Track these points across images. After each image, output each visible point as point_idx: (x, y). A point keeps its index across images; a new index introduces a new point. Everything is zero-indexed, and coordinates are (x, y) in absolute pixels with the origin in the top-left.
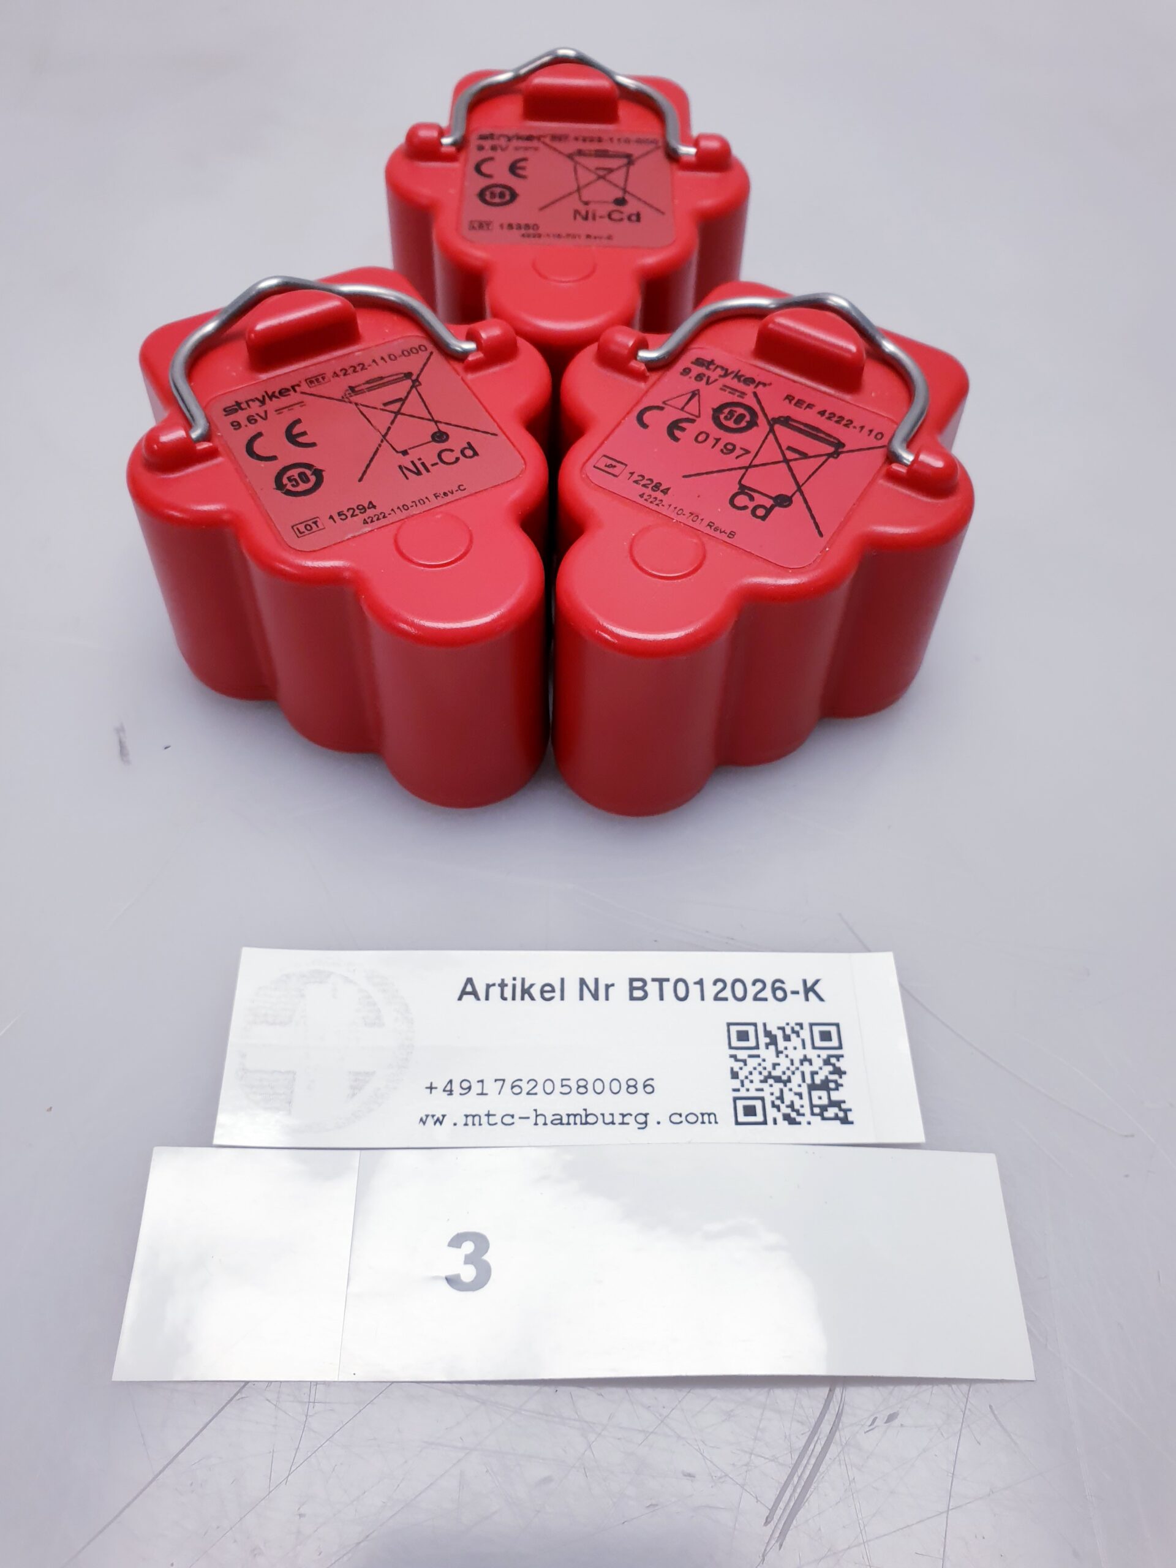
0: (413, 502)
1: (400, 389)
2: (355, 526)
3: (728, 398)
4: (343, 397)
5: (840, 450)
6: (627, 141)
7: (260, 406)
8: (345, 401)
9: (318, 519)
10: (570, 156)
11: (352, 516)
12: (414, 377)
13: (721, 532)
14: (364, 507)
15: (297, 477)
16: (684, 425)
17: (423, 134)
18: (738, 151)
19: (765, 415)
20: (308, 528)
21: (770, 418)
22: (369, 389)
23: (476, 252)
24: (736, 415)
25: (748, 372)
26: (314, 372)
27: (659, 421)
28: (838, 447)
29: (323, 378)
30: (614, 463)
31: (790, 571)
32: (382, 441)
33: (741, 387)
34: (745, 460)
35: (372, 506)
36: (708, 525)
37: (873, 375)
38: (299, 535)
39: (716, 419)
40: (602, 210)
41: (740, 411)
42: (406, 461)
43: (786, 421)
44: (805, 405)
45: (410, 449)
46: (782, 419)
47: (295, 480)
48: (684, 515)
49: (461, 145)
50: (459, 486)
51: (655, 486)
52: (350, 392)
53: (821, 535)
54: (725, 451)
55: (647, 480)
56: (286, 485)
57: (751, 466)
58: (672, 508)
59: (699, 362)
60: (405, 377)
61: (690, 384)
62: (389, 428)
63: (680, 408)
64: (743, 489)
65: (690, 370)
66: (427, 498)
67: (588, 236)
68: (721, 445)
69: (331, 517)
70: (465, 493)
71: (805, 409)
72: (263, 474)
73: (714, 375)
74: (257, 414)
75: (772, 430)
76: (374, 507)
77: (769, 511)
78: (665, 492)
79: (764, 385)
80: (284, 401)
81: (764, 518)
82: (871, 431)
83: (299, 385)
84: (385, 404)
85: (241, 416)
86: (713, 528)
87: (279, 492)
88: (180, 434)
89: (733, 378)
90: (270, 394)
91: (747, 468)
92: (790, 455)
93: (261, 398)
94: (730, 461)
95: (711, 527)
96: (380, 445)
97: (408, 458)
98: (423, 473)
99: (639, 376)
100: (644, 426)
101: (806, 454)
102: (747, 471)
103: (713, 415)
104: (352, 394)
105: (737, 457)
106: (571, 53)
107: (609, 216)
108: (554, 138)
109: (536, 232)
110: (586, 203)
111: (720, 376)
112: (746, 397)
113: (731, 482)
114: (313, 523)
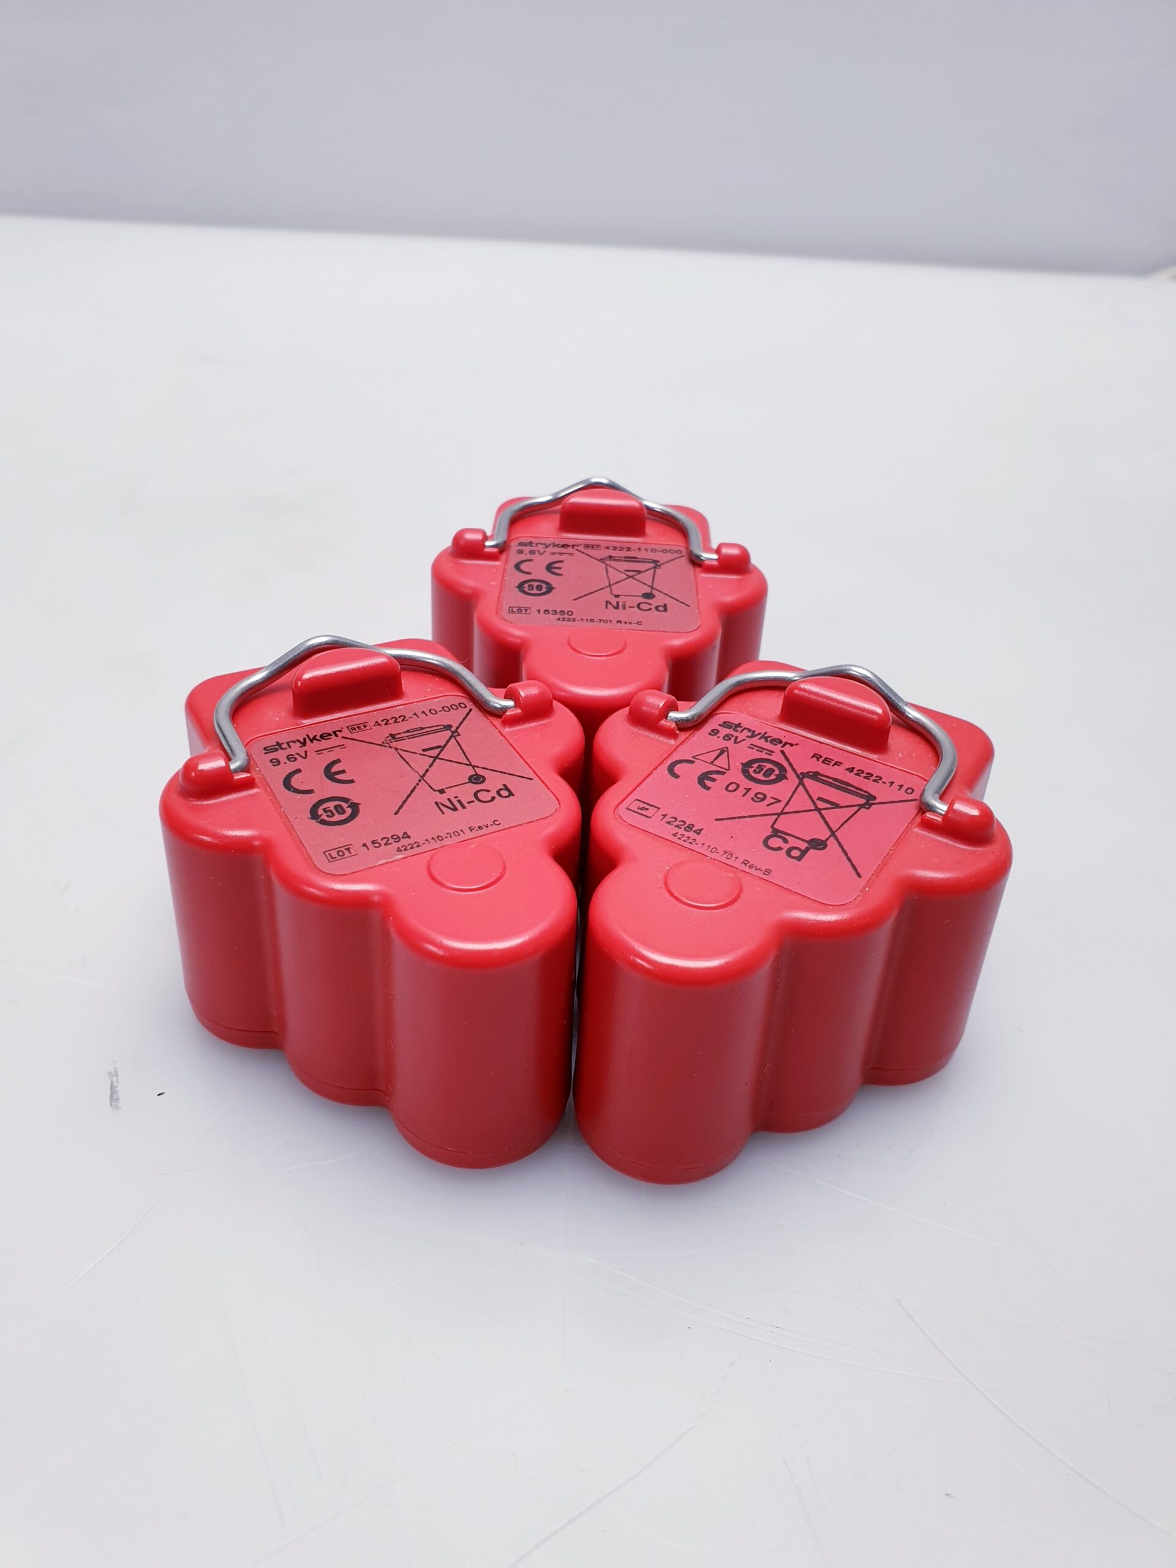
0: (447, 834)
1: (441, 738)
2: (390, 854)
3: (757, 754)
4: (383, 742)
5: (871, 802)
6: (654, 550)
7: (301, 747)
8: (385, 746)
9: (351, 846)
10: (602, 560)
11: (386, 844)
12: (453, 729)
13: (756, 869)
14: (398, 837)
15: (332, 809)
16: (714, 776)
17: (469, 536)
18: (755, 560)
19: (794, 770)
20: (341, 853)
21: (799, 773)
22: (409, 737)
23: (515, 630)
24: (765, 769)
25: (775, 734)
26: (356, 720)
27: (689, 773)
28: (870, 800)
29: (365, 726)
30: (646, 806)
31: (831, 907)
32: (420, 781)
33: (769, 746)
34: (777, 807)
35: (406, 836)
36: (743, 862)
37: (897, 739)
38: (331, 860)
39: (745, 772)
40: (631, 602)
41: (768, 765)
42: (443, 799)
43: (815, 776)
44: (833, 763)
45: (446, 788)
46: (811, 774)
47: (331, 811)
48: (718, 852)
49: (503, 548)
50: (494, 822)
51: (688, 827)
52: (390, 738)
53: (859, 876)
55: (680, 821)
56: (321, 815)
57: (782, 813)
58: (706, 846)
59: (726, 724)
60: (445, 728)
61: (719, 743)
62: (427, 770)
63: (710, 761)
64: (776, 833)
65: (718, 731)
66: (461, 830)
67: (619, 622)
68: (752, 794)
69: (364, 845)
70: (500, 827)
71: (833, 766)
72: (298, 807)
73: (742, 735)
74: (297, 754)
75: (801, 783)
76: (409, 837)
77: (804, 852)
78: (698, 832)
79: (791, 745)
80: (324, 744)
81: (799, 859)
82: (901, 786)
83: (340, 731)
84: (424, 750)
85: (281, 755)
86: (748, 865)
87: (314, 821)
88: (220, 763)
89: (760, 739)
90: (311, 737)
91: (779, 815)
92: (821, 805)
93: (302, 741)
94: (762, 807)
95: (746, 864)
96: (417, 784)
97: (445, 796)
98: (458, 808)
99: (669, 733)
100: (677, 776)
101: (838, 804)
102: (779, 817)
103: (742, 769)
104: (393, 741)
105: (768, 805)
106: (605, 481)
107: (638, 606)
108: (587, 546)
109: (571, 617)
110: (617, 596)
111: (747, 737)
112: (773, 754)
113: (764, 827)
114: (346, 849)
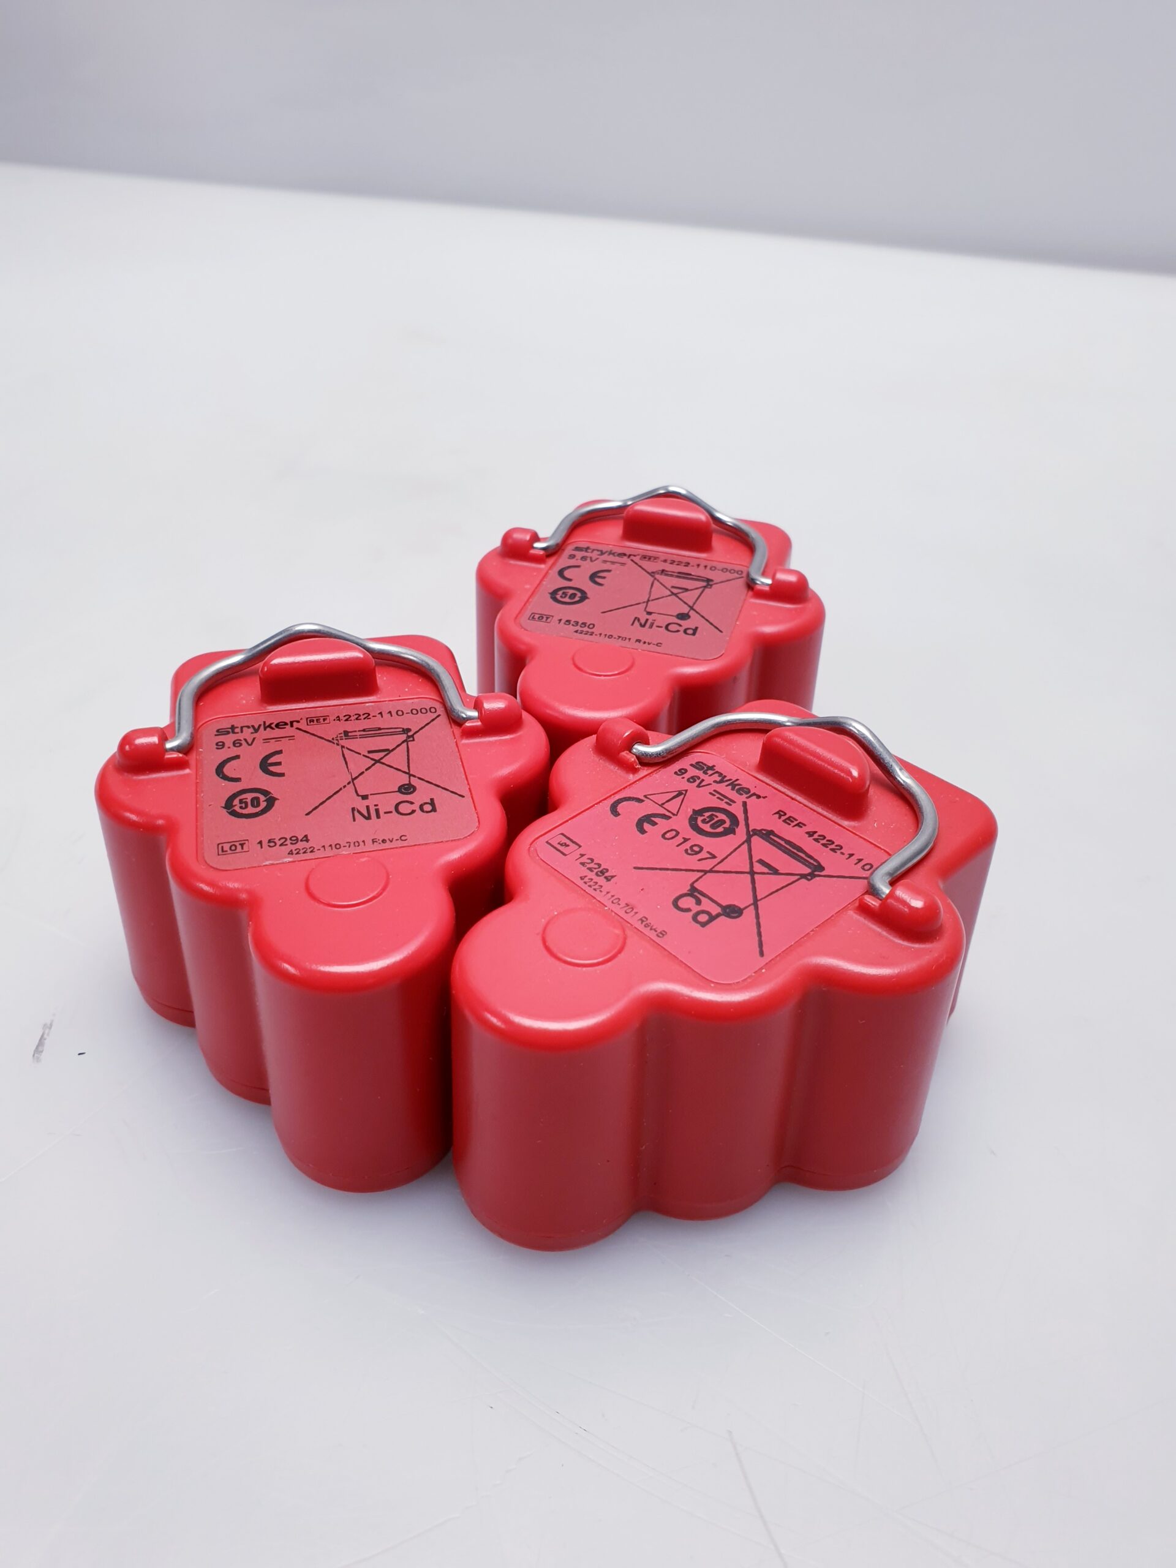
0: (347, 843)
1: (388, 742)
2: (278, 855)
3: (715, 802)
4: (333, 739)
5: (816, 873)
6: (713, 568)
7: (252, 733)
8: (334, 743)
9: (246, 842)
10: (652, 574)
11: (281, 845)
12: (410, 734)
13: (651, 929)
14: (297, 839)
16: (657, 820)
17: (517, 536)
19: (747, 825)
20: (233, 848)
21: (750, 829)
22: (362, 737)
23: (528, 638)
24: (716, 819)
25: (746, 781)
26: (319, 713)
27: (632, 812)
28: (816, 869)
29: (324, 720)
30: (568, 842)
31: (712, 985)
32: (349, 783)
33: (732, 795)
34: (707, 865)
35: (306, 839)
36: (641, 919)
37: (880, 803)
38: (220, 852)
39: (693, 820)
40: (662, 621)
41: (722, 816)
42: (361, 805)
43: (768, 835)
44: (796, 823)
45: (371, 794)
46: (764, 832)
48: (619, 904)
49: (552, 552)
50: (401, 837)
51: (601, 872)
52: (343, 735)
53: (762, 954)
54: (689, 851)
55: (595, 864)
56: (236, 805)
57: (711, 871)
58: (609, 895)
59: (698, 765)
60: (403, 731)
61: (681, 783)
62: (362, 773)
63: (660, 803)
64: (693, 892)
65: (686, 771)
66: (363, 841)
67: (639, 641)
68: (688, 845)
69: (260, 842)
70: (405, 844)
71: (794, 826)
72: (219, 792)
73: (708, 779)
74: (245, 740)
75: (748, 841)
76: (307, 841)
77: (712, 918)
78: (608, 879)
79: (759, 797)
80: (278, 732)
81: (703, 925)
82: (860, 860)
83: (298, 722)
84: (369, 752)
85: (229, 739)
86: (644, 923)
87: (225, 810)
88: (153, 740)
90: (267, 724)
91: (706, 872)
92: (758, 867)
93: (256, 727)
94: (692, 862)
95: (642, 921)
96: (345, 787)
97: (366, 802)
98: (372, 817)
99: (630, 769)
100: (616, 814)
101: (778, 870)
102: (705, 874)
103: (691, 816)
104: (344, 738)
106: (683, 492)
107: (667, 627)
108: (644, 557)
109: (590, 630)
110: (650, 613)
111: (715, 781)
112: (733, 804)
113: (683, 883)
114: (240, 844)
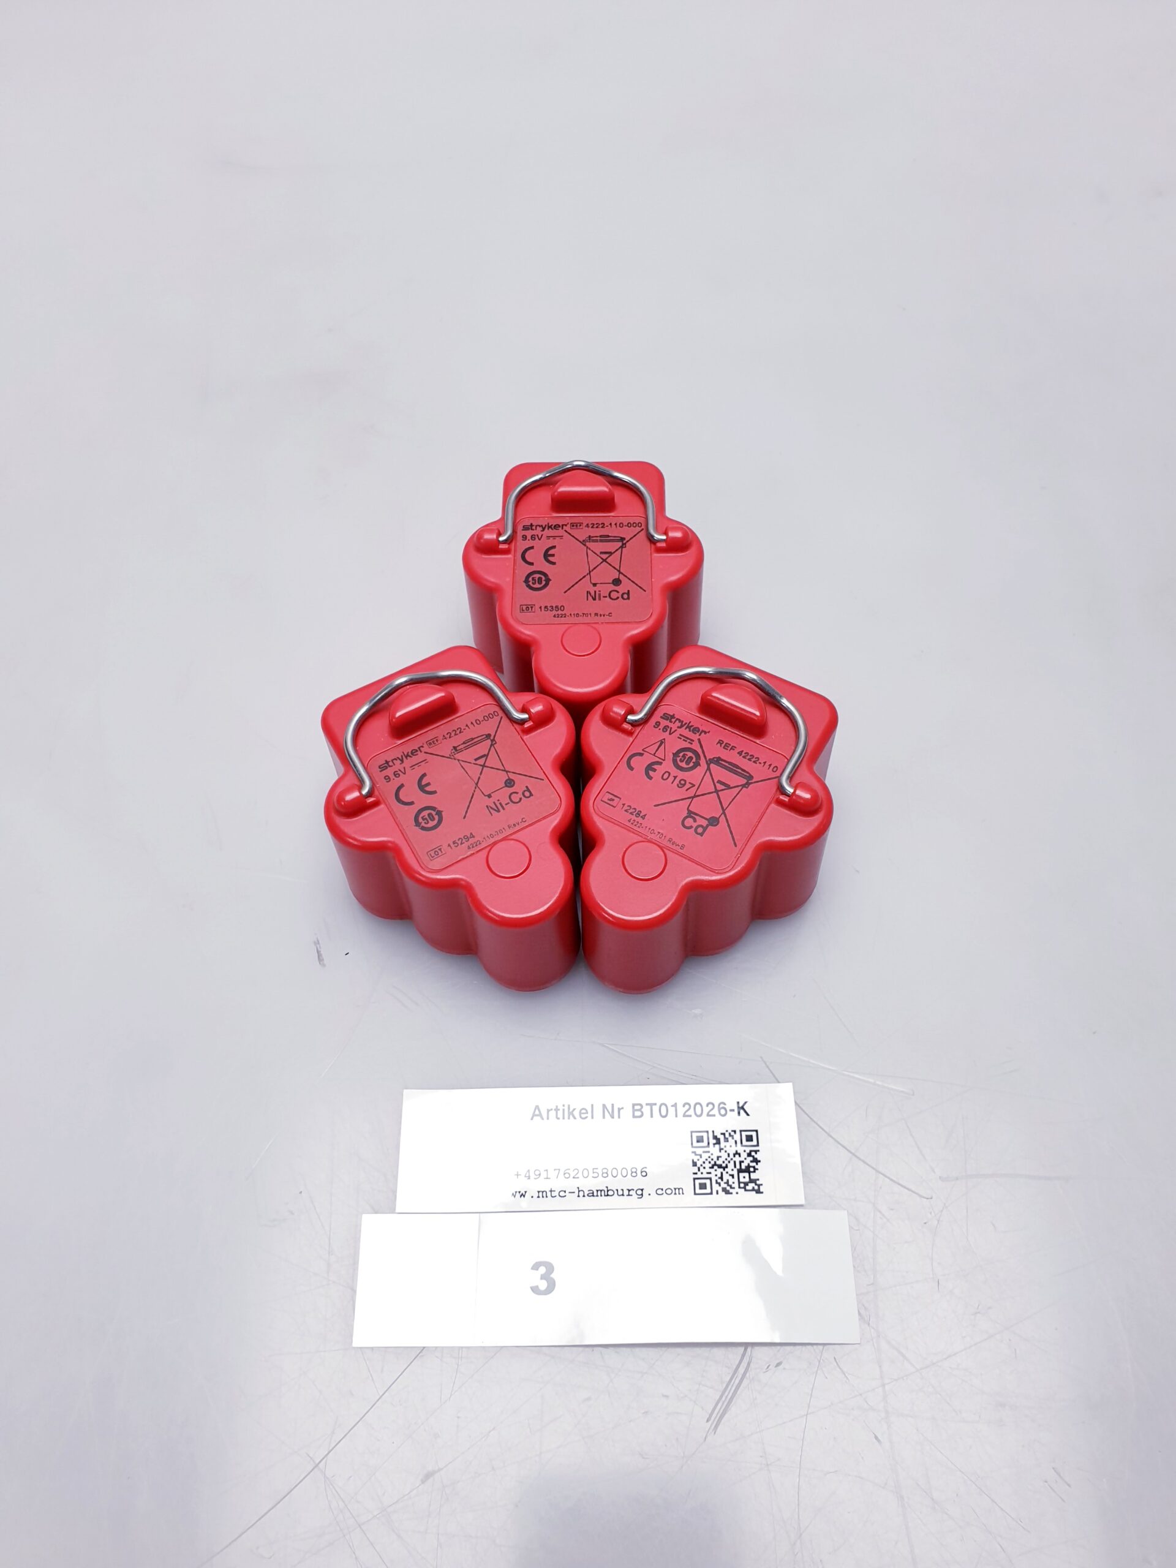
0: (496, 832)
1: (484, 747)
2: (463, 851)
3: (682, 744)
4: (450, 755)
5: (750, 782)
6: (621, 525)
7: (401, 764)
8: (452, 758)
9: (441, 846)
11: (461, 844)
12: (492, 737)
13: (676, 845)
15: (427, 817)
16: (655, 767)
19: (706, 758)
20: (436, 853)
21: (708, 759)
22: (466, 748)
23: (526, 632)
24: (687, 757)
25: (696, 723)
26: (431, 735)
27: (640, 763)
28: (749, 779)
29: (437, 741)
30: (613, 798)
31: (717, 872)
32: (475, 788)
33: (691, 735)
34: (692, 792)
35: (472, 836)
36: (669, 840)
38: (431, 857)
39: (675, 762)
40: (605, 589)
41: (690, 754)
42: (490, 802)
43: (718, 761)
44: (730, 747)
45: (492, 793)
46: (715, 759)
47: (426, 819)
48: (654, 833)
49: (512, 540)
50: (522, 819)
51: (637, 814)
52: (454, 751)
53: (736, 846)
54: (680, 785)
55: (633, 809)
57: (695, 796)
58: (647, 829)
59: (666, 717)
60: (487, 737)
61: (660, 734)
62: (479, 778)
63: (653, 753)
64: (691, 814)
65: (660, 724)
66: (504, 828)
67: (596, 614)
68: (677, 781)
69: (449, 845)
70: (526, 824)
71: (729, 751)
72: (406, 815)
73: (674, 726)
75: (709, 769)
76: (474, 837)
77: (705, 829)
78: (643, 817)
79: (705, 733)
80: (414, 760)
81: (702, 834)
82: (769, 766)
83: (422, 747)
84: (476, 760)
85: (389, 772)
87: (418, 828)
88: (356, 794)
89: (686, 728)
90: (406, 754)
91: (693, 798)
92: (720, 787)
93: (401, 758)
94: (683, 792)
95: (670, 842)
97: (492, 799)
98: (500, 810)
99: (629, 734)
100: (632, 769)
101: (729, 786)
103: (673, 758)
104: (456, 753)
105: (687, 790)
106: (582, 462)
107: (610, 596)
108: (572, 525)
109: (563, 612)
110: (595, 585)
111: (678, 727)
112: (693, 743)
113: (682, 808)
114: (439, 849)
